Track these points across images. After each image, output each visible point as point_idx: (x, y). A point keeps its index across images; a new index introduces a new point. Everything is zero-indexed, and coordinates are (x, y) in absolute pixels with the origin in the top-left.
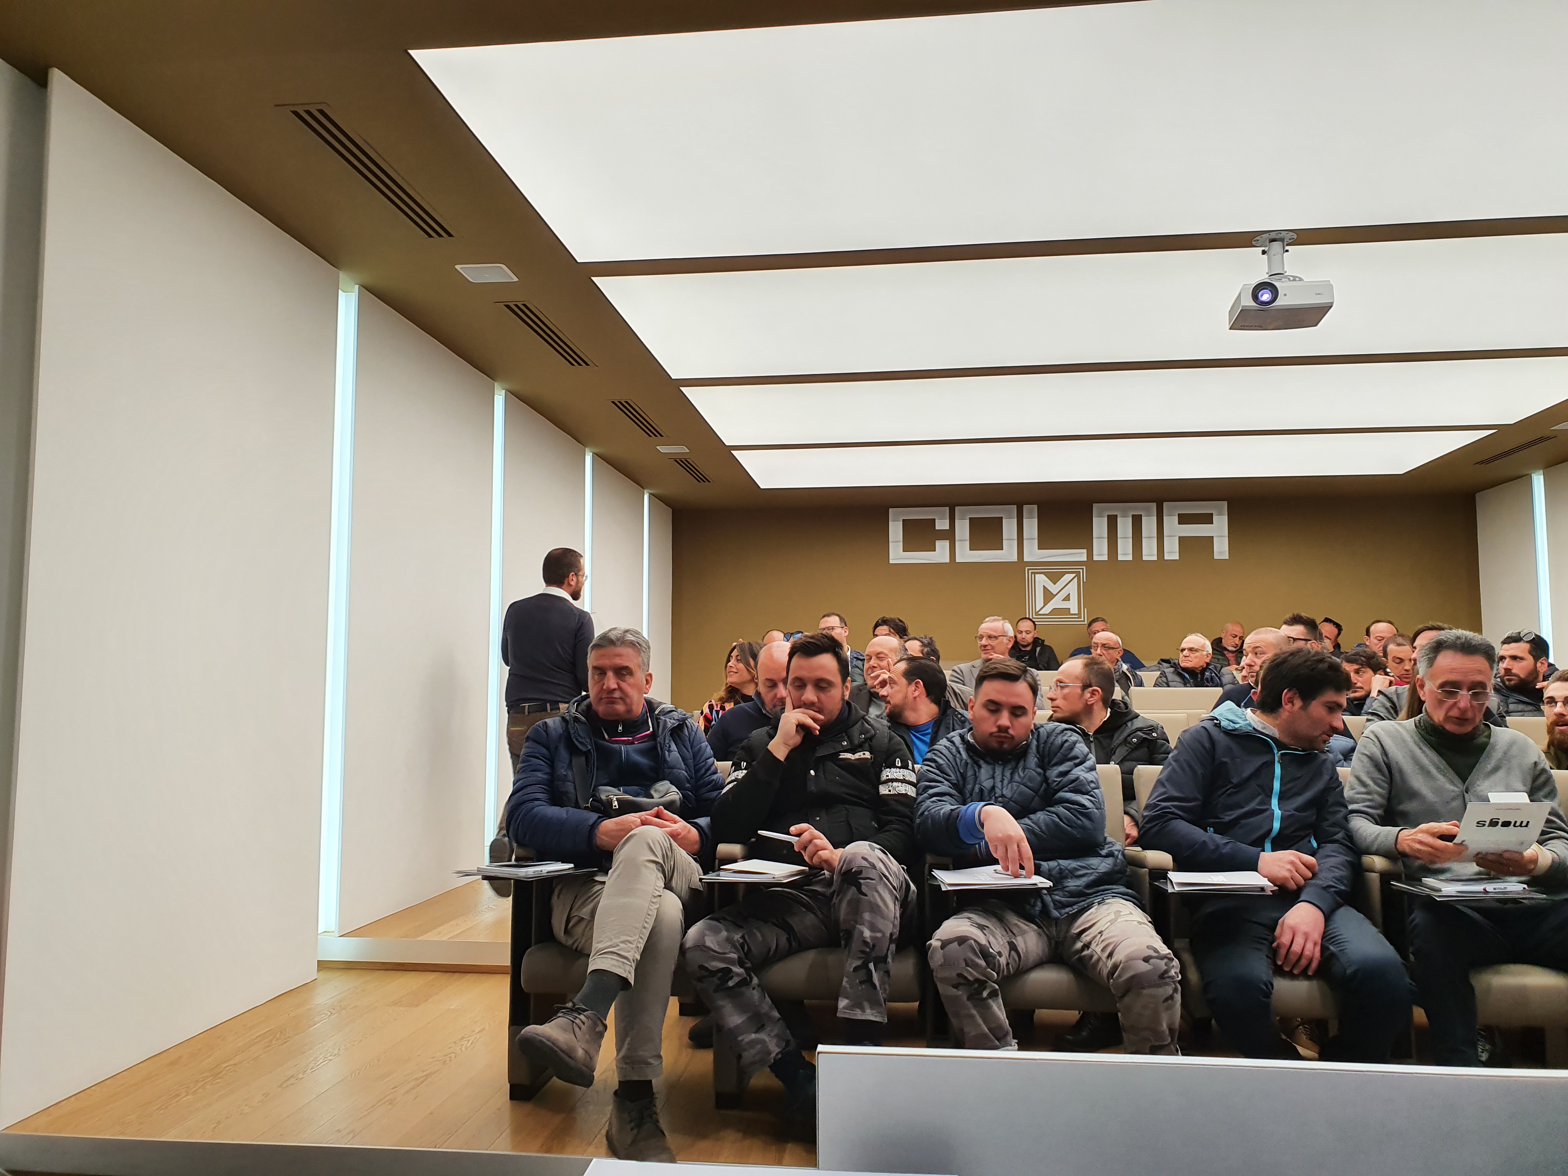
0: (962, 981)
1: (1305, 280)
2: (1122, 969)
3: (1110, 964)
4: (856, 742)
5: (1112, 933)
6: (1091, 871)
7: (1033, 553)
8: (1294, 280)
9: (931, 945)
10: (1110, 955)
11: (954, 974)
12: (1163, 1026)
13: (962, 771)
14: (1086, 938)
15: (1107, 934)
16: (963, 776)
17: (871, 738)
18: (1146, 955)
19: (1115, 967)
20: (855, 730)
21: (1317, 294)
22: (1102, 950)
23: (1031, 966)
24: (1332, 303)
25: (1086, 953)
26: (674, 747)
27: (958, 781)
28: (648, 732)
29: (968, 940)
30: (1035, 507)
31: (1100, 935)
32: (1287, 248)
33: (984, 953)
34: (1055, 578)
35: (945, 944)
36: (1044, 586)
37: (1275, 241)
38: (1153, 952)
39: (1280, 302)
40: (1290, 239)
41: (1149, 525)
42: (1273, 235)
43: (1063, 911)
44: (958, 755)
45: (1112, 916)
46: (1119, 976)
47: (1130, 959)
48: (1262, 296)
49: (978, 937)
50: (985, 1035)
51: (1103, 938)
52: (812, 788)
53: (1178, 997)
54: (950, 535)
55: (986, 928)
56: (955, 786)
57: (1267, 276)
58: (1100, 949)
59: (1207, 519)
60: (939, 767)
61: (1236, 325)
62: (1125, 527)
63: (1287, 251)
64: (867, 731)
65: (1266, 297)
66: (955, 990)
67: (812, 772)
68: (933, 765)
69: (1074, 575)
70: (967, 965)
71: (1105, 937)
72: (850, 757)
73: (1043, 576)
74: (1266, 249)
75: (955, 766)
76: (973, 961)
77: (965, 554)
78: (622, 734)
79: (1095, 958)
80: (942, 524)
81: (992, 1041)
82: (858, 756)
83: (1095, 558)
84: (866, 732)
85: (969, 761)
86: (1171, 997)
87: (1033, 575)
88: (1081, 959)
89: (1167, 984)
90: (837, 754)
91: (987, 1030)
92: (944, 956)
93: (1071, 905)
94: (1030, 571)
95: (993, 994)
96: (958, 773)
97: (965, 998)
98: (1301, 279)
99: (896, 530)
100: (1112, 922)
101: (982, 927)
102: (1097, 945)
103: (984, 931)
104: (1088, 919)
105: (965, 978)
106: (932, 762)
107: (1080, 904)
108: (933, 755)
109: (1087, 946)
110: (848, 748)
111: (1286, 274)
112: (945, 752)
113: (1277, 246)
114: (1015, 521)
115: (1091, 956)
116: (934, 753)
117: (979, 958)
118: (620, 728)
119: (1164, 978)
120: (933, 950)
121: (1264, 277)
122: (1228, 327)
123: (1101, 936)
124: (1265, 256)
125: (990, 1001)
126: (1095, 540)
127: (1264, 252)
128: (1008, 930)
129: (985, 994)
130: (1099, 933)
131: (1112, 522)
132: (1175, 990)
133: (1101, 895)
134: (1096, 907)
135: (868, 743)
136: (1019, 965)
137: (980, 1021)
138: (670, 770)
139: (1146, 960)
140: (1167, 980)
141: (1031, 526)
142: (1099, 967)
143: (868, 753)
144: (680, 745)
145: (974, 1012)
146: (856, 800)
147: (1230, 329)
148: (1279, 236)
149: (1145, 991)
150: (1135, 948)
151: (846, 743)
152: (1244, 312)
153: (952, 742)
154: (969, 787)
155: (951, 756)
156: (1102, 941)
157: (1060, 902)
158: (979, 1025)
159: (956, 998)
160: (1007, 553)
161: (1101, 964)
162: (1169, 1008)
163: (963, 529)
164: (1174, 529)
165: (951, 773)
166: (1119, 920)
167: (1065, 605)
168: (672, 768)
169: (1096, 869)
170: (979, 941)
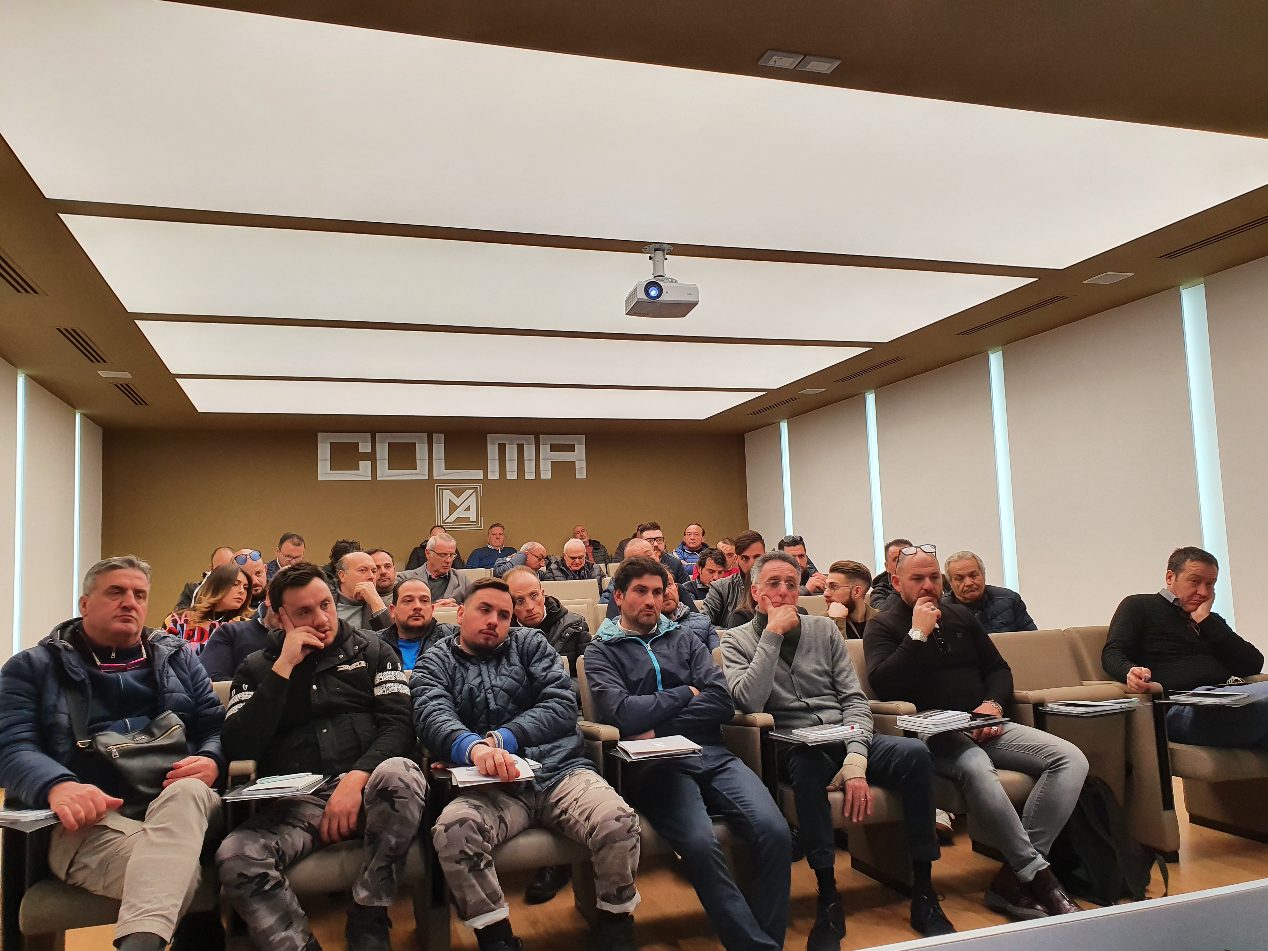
0: (464, 857)
1: (679, 283)
2: (600, 829)
3: (588, 825)
4: (352, 654)
5: (588, 800)
6: (564, 749)
7: (441, 472)
8: (672, 282)
9: (435, 829)
10: (588, 818)
11: (457, 852)
12: (628, 870)
13: (450, 673)
14: (563, 805)
15: (582, 800)
16: (453, 679)
17: (364, 648)
18: (618, 815)
19: (593, 828)
20: (349, 643)
21: (688, 294)
22: (580, 814)
23: (516, 833)
24: (698, 301)
25: (563, 817)
26: (171, 672)
27: (448, 684)
28: (142, 659)
29: (468, 821)
30: (443, 435)
31: (575, 802)
32: (667, 256)
33: (482, 830)
34: (458, 493)
35: (447, 828)
36: (449, 499)
37: (658, 250)
38: (622, 812)
39: (664, 297)
40: (668, 250)
41: (529, 451)
42: (657, 246)
43: (544, 785)
44: (446, 659)
45: (584, 785)
46: (597, 835)
47: (605, 820)
48: (651, 291)
49: (474, 816)
50: (483, 901)
51: (579, 804)
52: (315, 700)
53: (638, 845)
54: (371, 457)
55: (481, 808)
56: (446, 688)
57: (653, 276)
58: (577, 814)
59: (571, 448)
60: (431, 673)
61: (632, 312)
62: (511, 452)
63: (666, 259)
64: (361, 643)
65: (653, 293)
66: (458, 865)
67: (314, 687)
68: (425, 671)
69: (473, 490)
70: (468, 842)
71: (581, 803)
72: (348, 669)
73: (448, 491)
74: (652, 256)
75: (444, 670)
76: (472, 838)
77: (385, 472)
78: (114, 661)
79: (572, 821)
80: (365, 447)
81: (489, 904)
82: (354, 666)
83: (490, 477)
84: (359, 643)
85: (457, 665)
86: (635, 846)
87: (441, 491)
88: (559, 823)
89: (633, 836)
90: (335, 667)
91: (485, 896)
92: (447, 837)
93: (549, 779)
94: (439, 487)
95: (488, 865)
96: (447, 676)
97: (467, 870)
98: (676, 282)
99: (324, 451)
100: (585, 790)
101: (477, 808)
102: (574, 810)
103: (479, 810)
104: (562, 790)
105: (467, 854)
106: (424, 669)
107: (556, 777)
108: (424, 663)
109: (564, 812)
110: (345, 660)
111: (666, 277)
112: (435, 658)
113: (659, 253)
114: (426, 446)
115: (569, 820)
116: (425, 661)
117: (476, 833)
118: (114, 655)
119: (630, 832)
120: (437, 834)
121: (651, 278)
122: (624, 313)
123: (577, 803)
124: (651, 261)
125: (486, 871)
126: (489, 461)
127: (651, 258)
128: (498, 807)
129: (482, 866)
130: (574, 800)
131: (502, 449)
132: (637, 841)
133: (570, 767)
134: (568, 778)
135: (363, 652)
136: (506, 834)
137: (478, 888)
138: (169, 694)
139: (618, 819)
140: (633, 833)
141: (439, 450)
142: (577, 828)
143: (364, 662)
144: (178, 668)
145: (474, 881)
146: (358, 706)
147: (627, 314)
148: (662, 247)
149: (617, 845)
150: (609, 810)
151: (342, 656)
152: (639, 302)
153: (441, 649)
154: (458, 688)
155: (441, 662)
156: (578, 807)
157: (541, 777)
158: (478, 893)
159: (459, 873)
160: (420, 473)
161: (578, 826)
162: (633, 855)
163: (383, 451)
164: (548, 456)
165: (443, 678)
166: (590, 788)
167: (466, 515)
168: (173, 691)
169: (566, 747)
170: (476, 820)
